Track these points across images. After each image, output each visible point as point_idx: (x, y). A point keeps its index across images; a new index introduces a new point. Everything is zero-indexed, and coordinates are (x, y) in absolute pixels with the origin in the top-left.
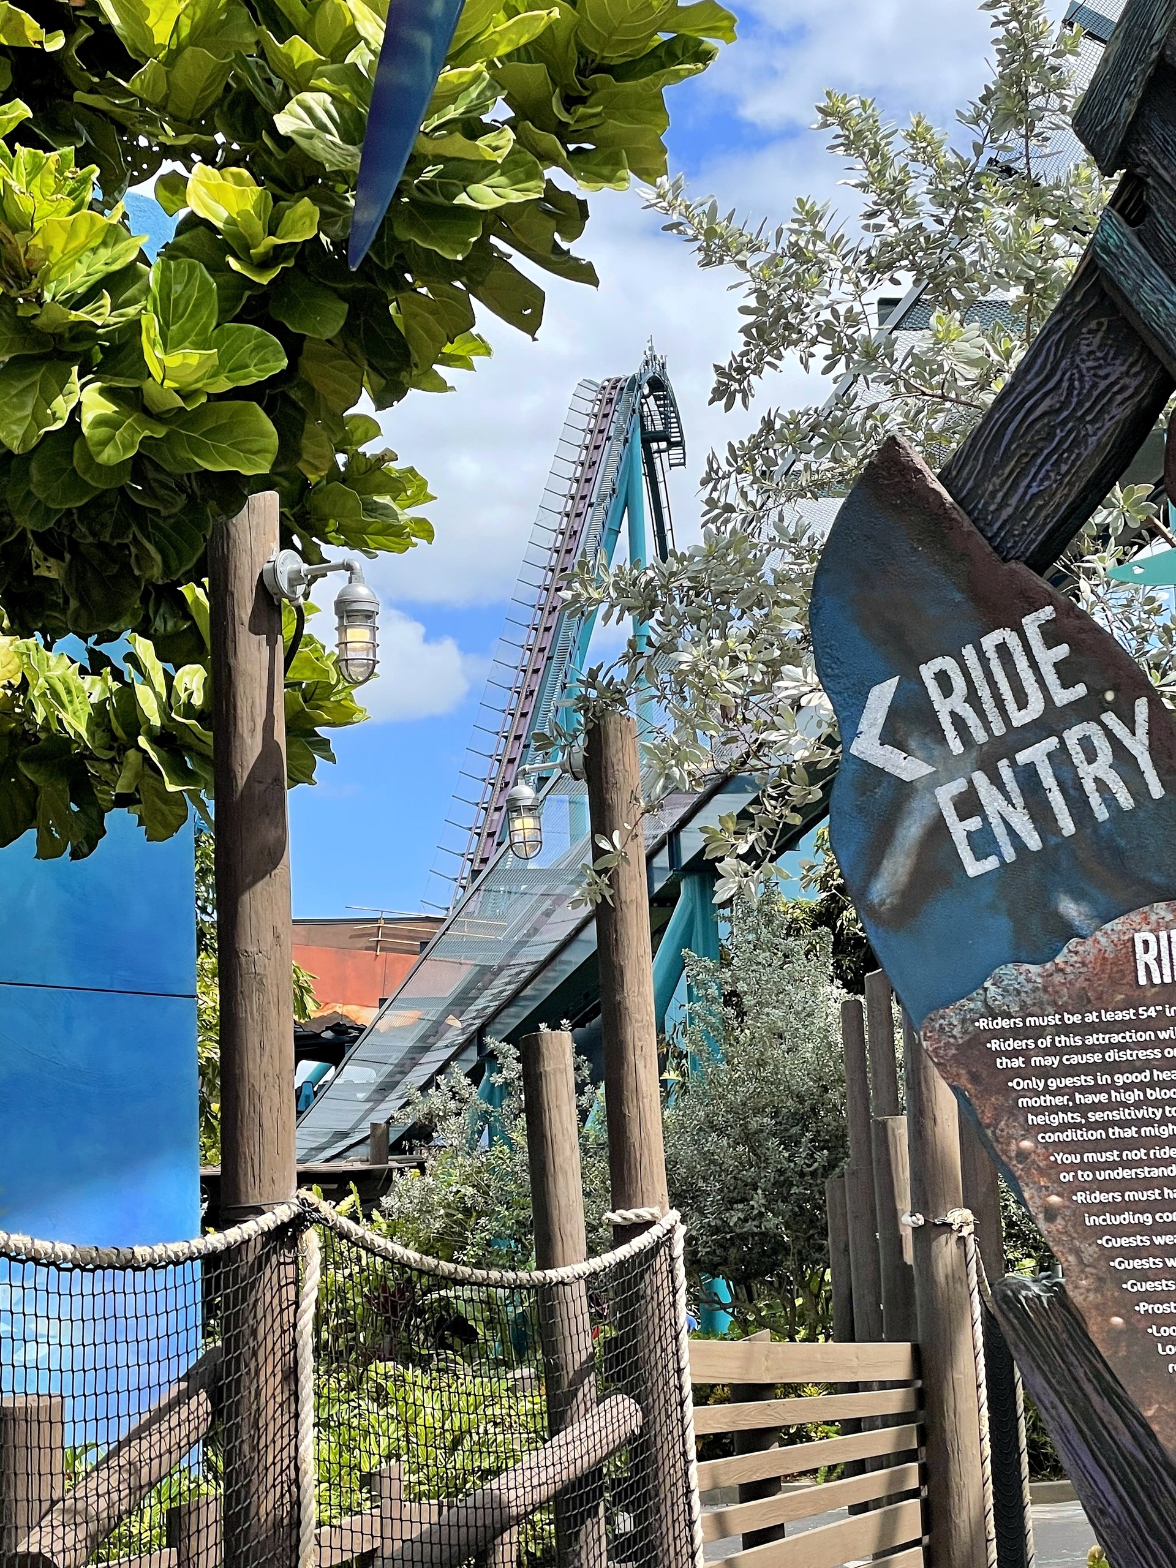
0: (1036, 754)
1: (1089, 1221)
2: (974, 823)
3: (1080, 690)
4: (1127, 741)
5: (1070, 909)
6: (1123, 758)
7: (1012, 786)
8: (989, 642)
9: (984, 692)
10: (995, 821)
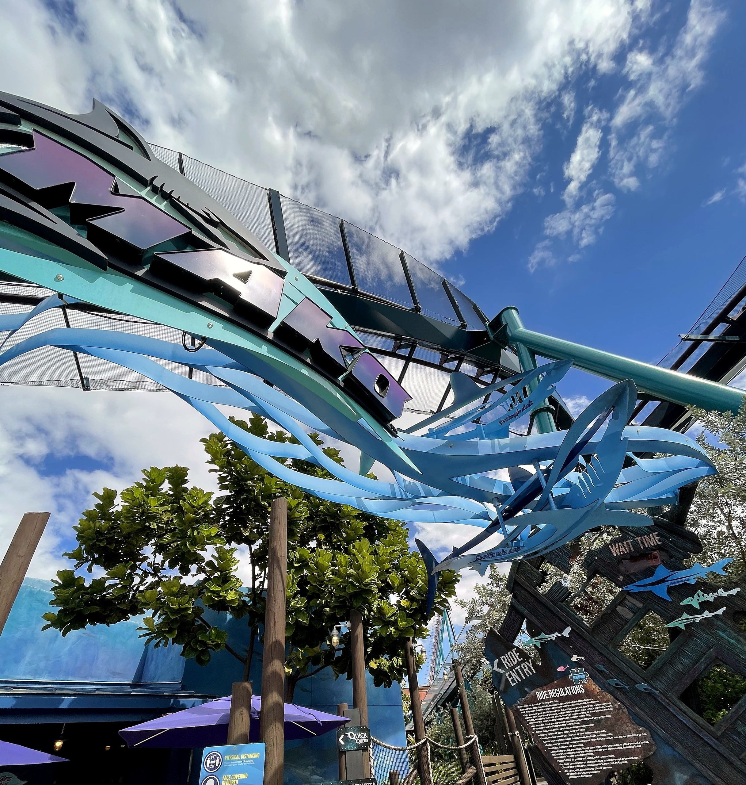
0: (518, 668)
1: (539, 736)
2: (512, 678)
3: (522, 659)
4: (529, 666)
5: (526, 689)
6: (529, 668)
7: (515, 673)
8: (509, 653)
9: (509, 660)
10: (514, 678)
